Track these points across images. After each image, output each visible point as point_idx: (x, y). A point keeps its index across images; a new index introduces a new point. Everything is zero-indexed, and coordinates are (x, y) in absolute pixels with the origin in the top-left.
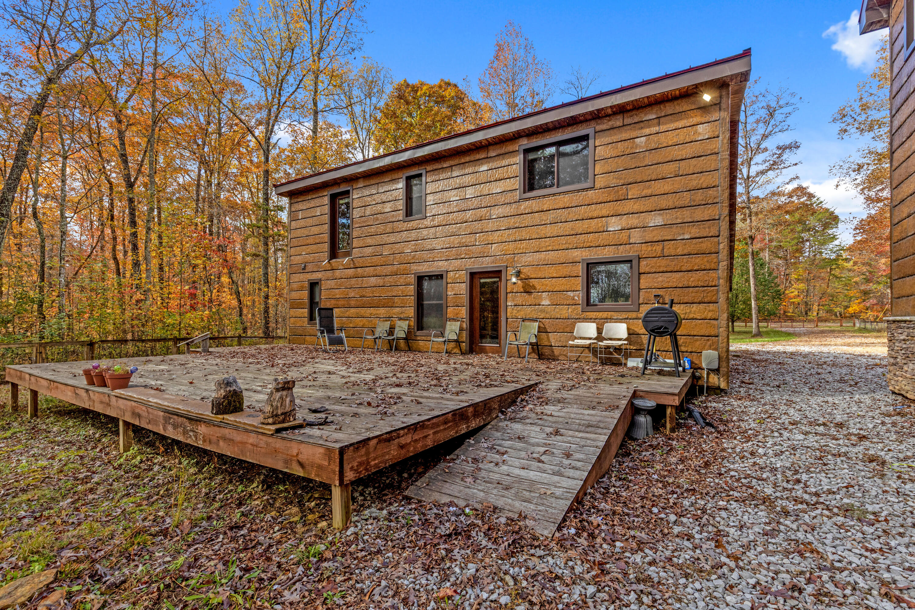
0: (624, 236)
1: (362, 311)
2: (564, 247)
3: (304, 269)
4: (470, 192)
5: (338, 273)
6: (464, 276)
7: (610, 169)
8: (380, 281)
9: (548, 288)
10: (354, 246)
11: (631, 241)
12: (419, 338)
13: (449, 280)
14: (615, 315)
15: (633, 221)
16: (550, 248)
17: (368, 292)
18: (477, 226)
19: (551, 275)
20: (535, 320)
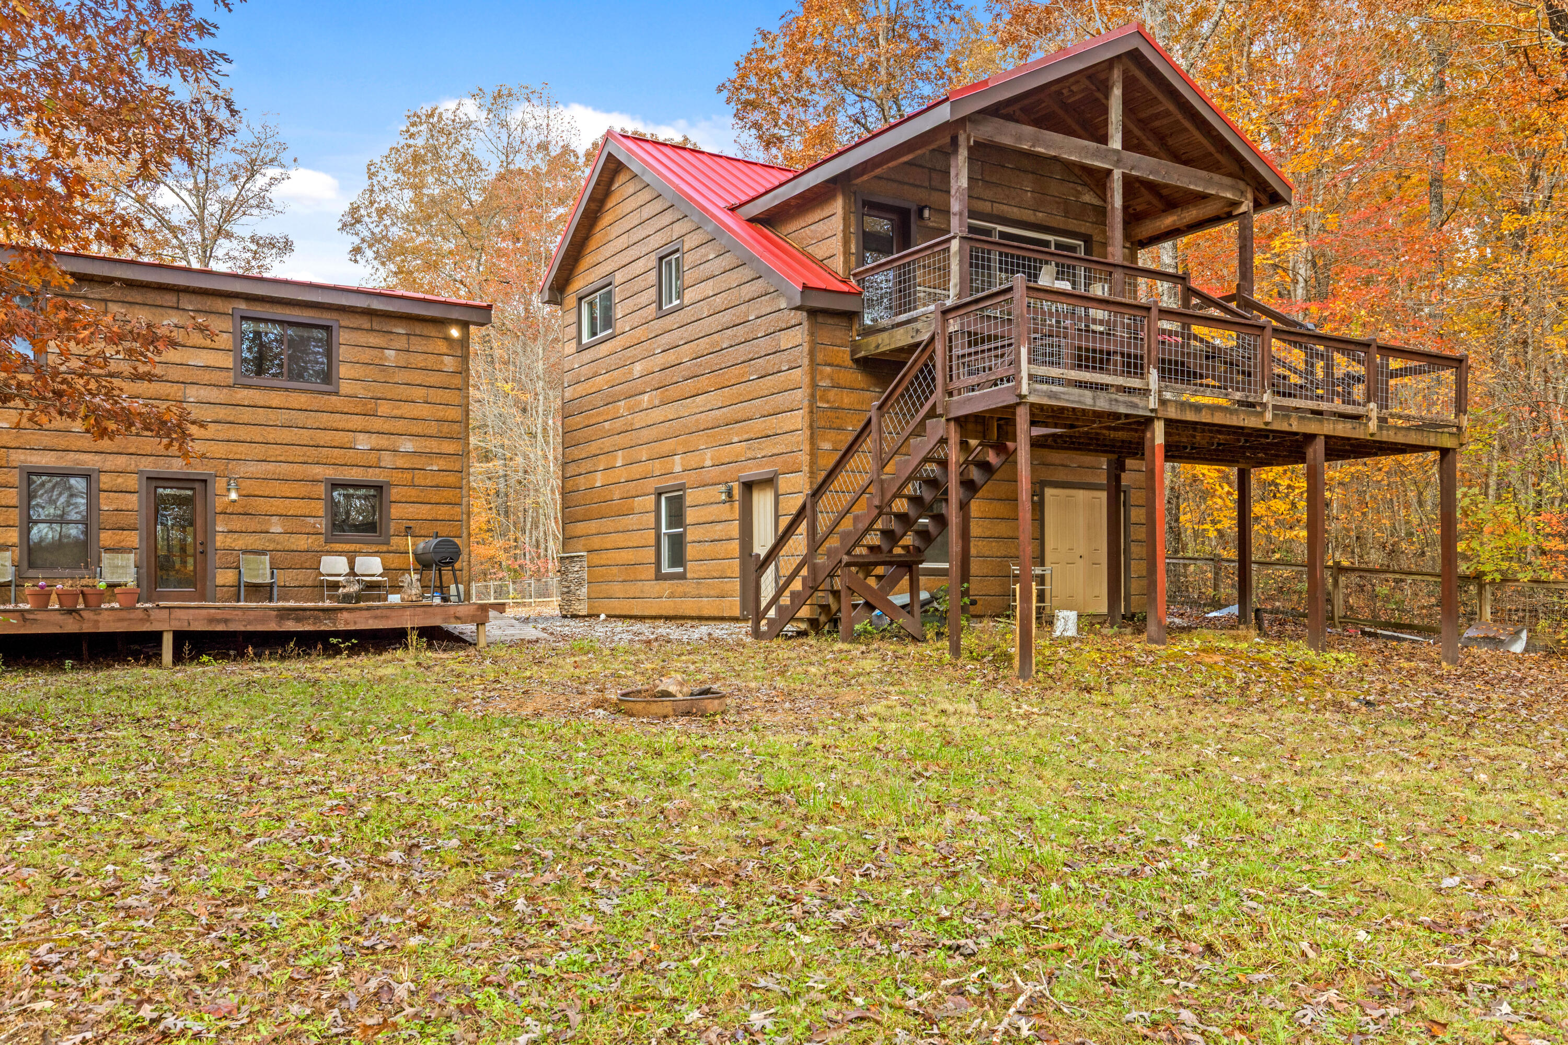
0: (372, 458)
2: (301, 459)
6: (135, 482)
7: (357, 376)
9: (280, 511)
11: (382, 464)
13: (105, 486)
14: (365, 548)
15: (383, 442)
16: (282, 458)
19: (283, 495)
20: (263, 552)
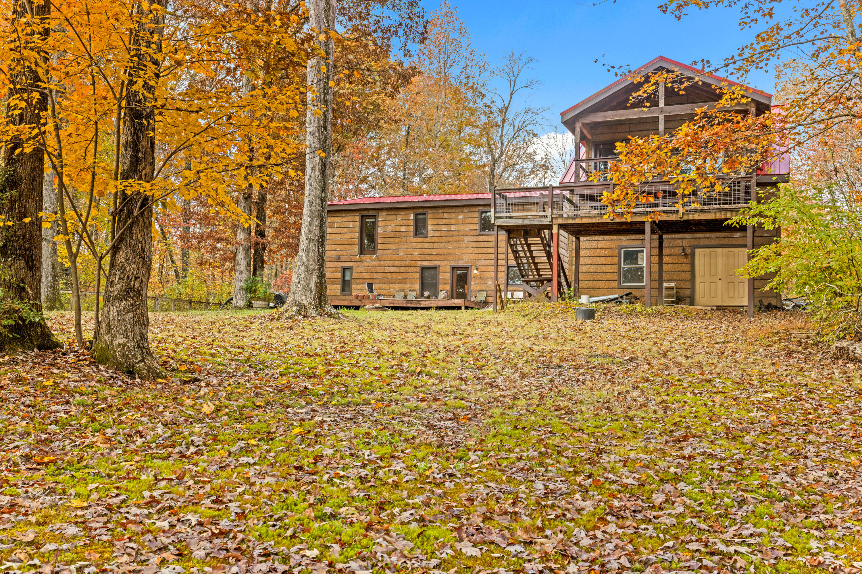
1: (384, 286)
3: (338, 259)
4: (453, 228)
5: (366, 264)
6: (449, 269)
8: (396, 269)
9: (491, 276)
10: (379, 248)
17: (389, 276)
18: (456, 245)
19: (492, 271)
20: (485, 291)
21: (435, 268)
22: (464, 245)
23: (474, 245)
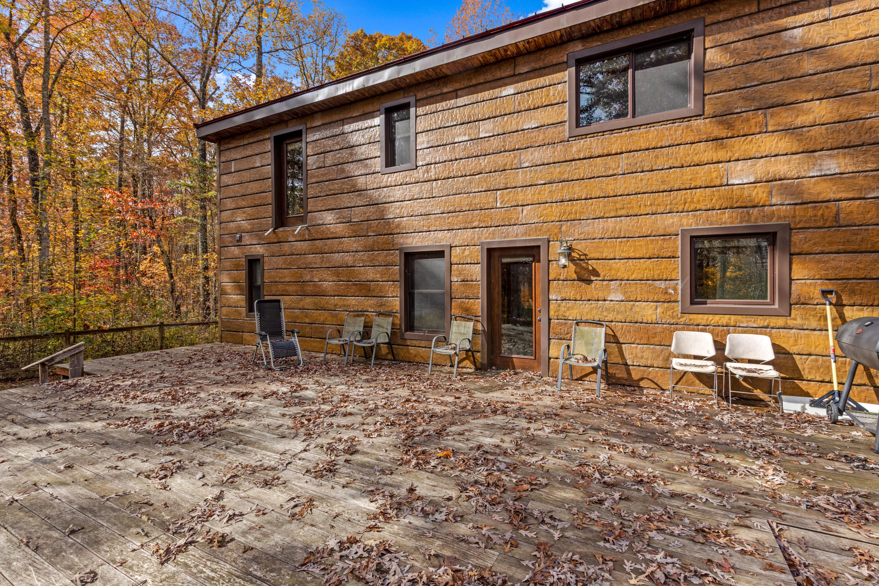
0: (759, 193)
1: (322, 301)
2: (649, 210)
3: (239, 240)
4: (486, 128)
5: (286, 247)
6: (478, 253)
7: (733, 84)
8: (347, 259)
9: (620, 275)
10: (309, 209)
12: (409, 343)
13: (454, 260)
14: (744, 321)
15: (779, 167)
16: (623, 212)
18: (499, 180)
19: (624, 255)
20: (599, 324)
21: (440, 254)
22: (520, 178)
23: (556, 171)
